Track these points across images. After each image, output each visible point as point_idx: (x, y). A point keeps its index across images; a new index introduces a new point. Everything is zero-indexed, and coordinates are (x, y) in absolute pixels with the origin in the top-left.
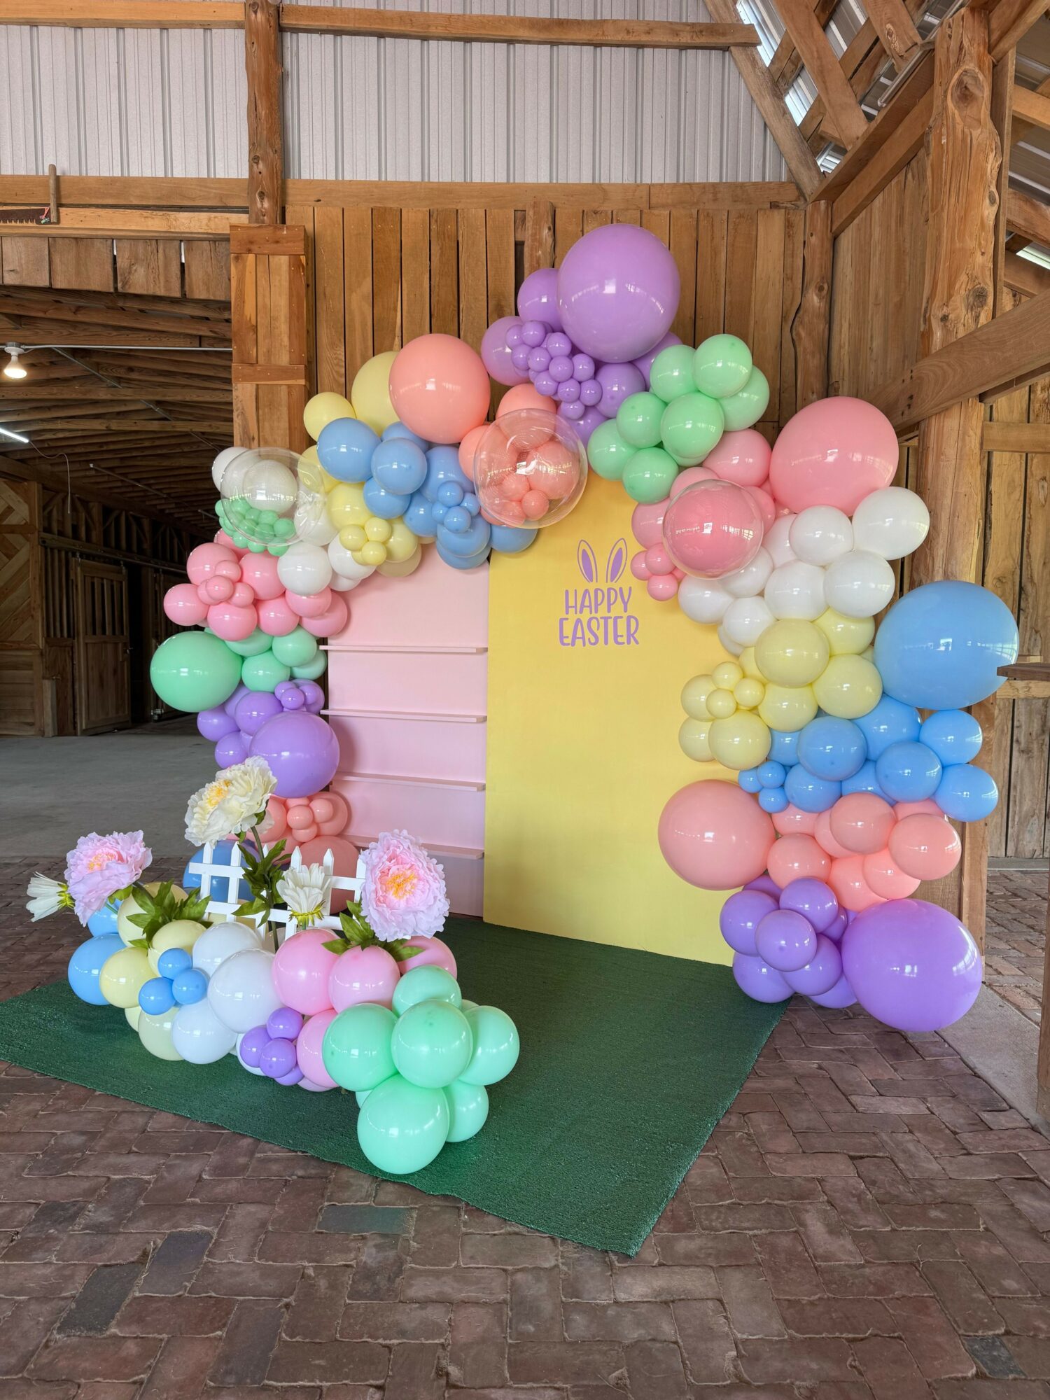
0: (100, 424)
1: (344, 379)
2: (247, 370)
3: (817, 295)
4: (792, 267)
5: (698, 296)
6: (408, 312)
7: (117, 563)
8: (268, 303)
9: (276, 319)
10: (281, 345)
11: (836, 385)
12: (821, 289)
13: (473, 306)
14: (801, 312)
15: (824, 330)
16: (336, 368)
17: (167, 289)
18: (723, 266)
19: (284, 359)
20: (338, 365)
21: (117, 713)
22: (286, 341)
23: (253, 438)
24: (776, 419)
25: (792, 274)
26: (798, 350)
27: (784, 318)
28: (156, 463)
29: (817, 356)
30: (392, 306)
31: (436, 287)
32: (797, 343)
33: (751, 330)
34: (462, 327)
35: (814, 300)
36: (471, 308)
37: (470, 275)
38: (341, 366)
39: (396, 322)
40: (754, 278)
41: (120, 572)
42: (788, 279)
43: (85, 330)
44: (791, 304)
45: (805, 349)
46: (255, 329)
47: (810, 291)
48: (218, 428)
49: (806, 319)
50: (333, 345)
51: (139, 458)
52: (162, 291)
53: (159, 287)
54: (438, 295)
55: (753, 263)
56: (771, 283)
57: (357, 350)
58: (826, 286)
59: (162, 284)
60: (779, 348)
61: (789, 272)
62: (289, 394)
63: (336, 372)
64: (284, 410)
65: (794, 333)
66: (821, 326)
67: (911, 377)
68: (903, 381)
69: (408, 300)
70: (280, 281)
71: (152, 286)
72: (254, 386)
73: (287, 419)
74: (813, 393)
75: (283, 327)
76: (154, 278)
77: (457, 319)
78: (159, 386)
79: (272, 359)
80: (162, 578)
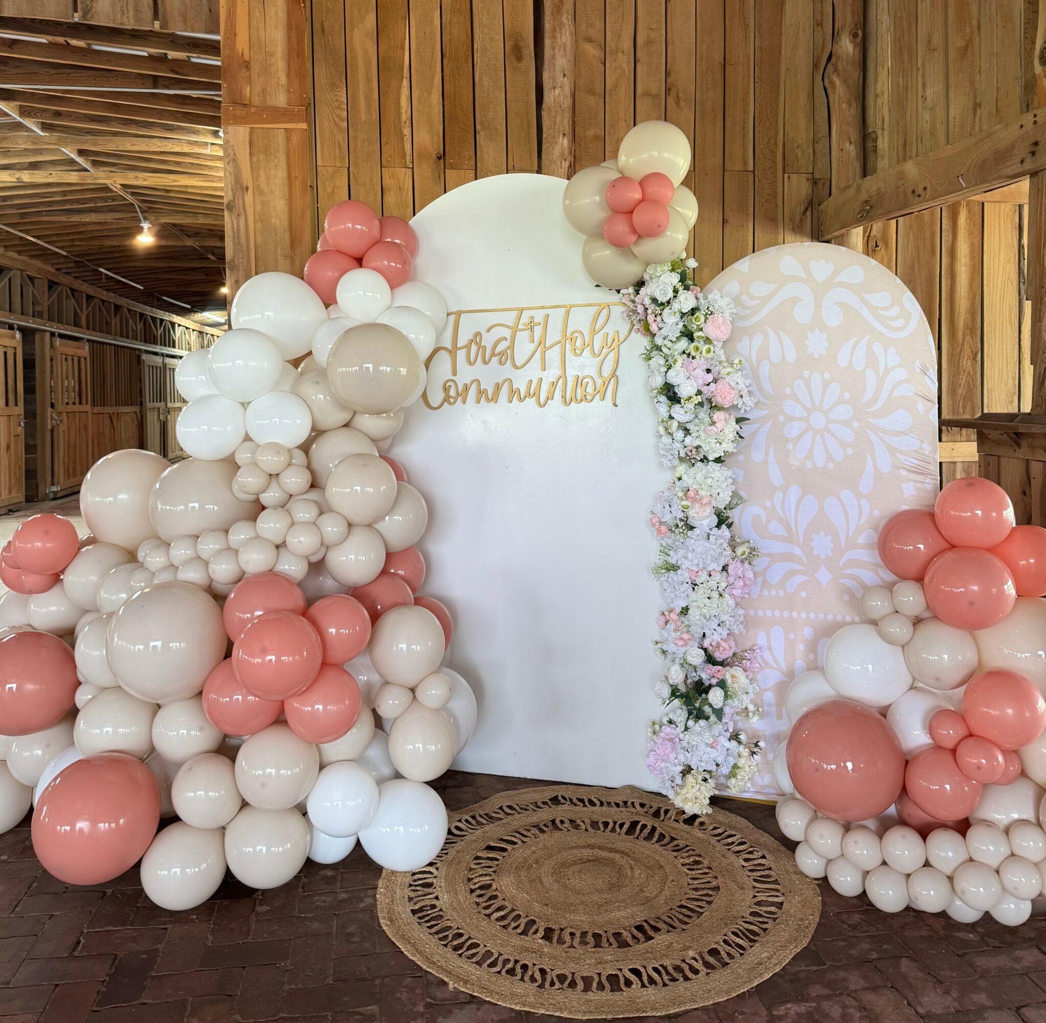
0: (10, 175)
1: (346, 124)
2: (240, 112)
3: (851, 41)
4: (822, 13)
5: (727, 40)
6: (418, 51)
7: (11, 327)
8: (262, 36)
9: (272, 55)
10: (278, 84)
11: (874, 135)
12: (855, 35)
13: (488, 46)
14: (834, 59)
15: (859, 79)
16: (338, 111)
17: (138, 20)
18: (752, 10)
19: (280, 100)
20: (339, 107)
21: (10, 492)
22: (283, 79)
23: (247, 189)
24: (810, 170)
25: (822, 19)
26: (831, 98)
27: (816, 66)
28: (64, 219)
29: (854, 104)
30: (399, 44)
31: (448, 25)
32: (829, 92)
33: (782, 77)
34: (477, 69)
35: (847, 46)
36: (486, 48)
37: (484, 13)
38: (342, 109)
39: (403, 62)
40: (784, 23)
41: (14, 337)
42: (818, 25)
43: (17, 67)
44: (822, 50)
45: (840, 98)
46: (247, 65)
47: (843, 38)
48: (146, 180)
49: (840, 67)
50: (333, 86)
51: (44, 213)
52: (132, 22)
53: (128, 17)
54: (450, 34)
55: (782, 8)
56: (801, 29)
57: (361, 92)
58: (860, 33)
59: (131, 14)
60: (811, 96)
61: (818, 17)
62: (288, 139)
63: (337, 115)
64: (282, 157)
65: (826, 81)
66: (856, 74)
67: (1035, 122)
68: (1022, 126)
69: (417, 38)
70: (276, 13)
71: (119, 15)
72: (248, 130)
73: (285, 167)
74: (851, 143)
75: (280, 65)
76: (122, 6)
77: (471, 60)
78: (87, 133)
79: (268, 98)
80: (58, 343)
